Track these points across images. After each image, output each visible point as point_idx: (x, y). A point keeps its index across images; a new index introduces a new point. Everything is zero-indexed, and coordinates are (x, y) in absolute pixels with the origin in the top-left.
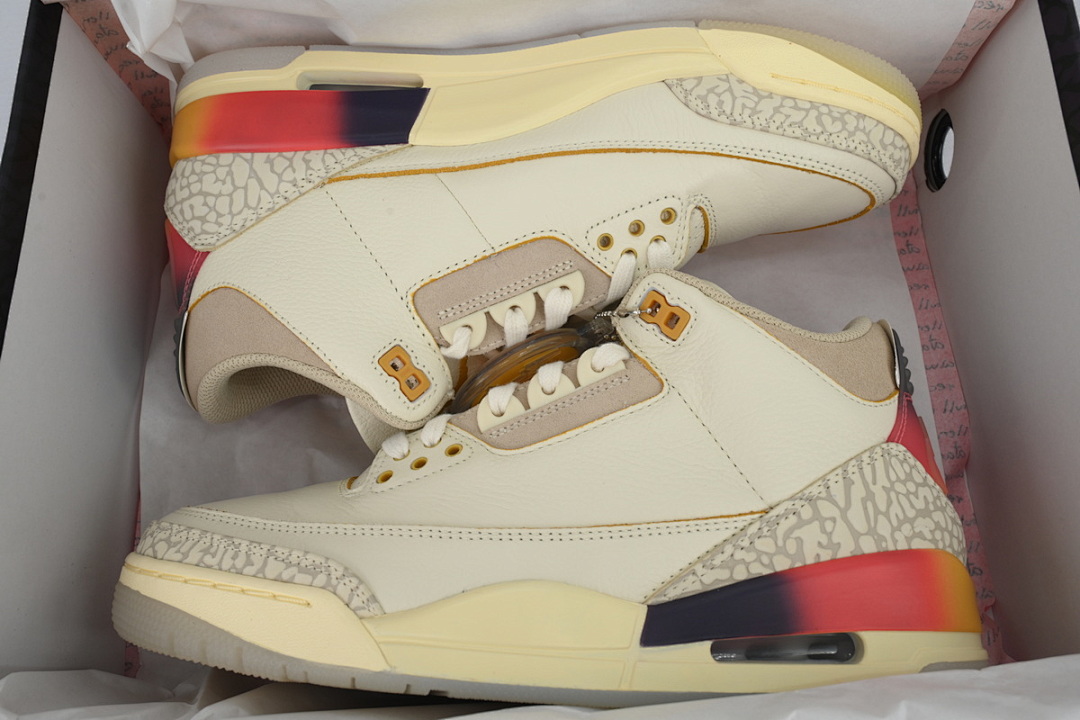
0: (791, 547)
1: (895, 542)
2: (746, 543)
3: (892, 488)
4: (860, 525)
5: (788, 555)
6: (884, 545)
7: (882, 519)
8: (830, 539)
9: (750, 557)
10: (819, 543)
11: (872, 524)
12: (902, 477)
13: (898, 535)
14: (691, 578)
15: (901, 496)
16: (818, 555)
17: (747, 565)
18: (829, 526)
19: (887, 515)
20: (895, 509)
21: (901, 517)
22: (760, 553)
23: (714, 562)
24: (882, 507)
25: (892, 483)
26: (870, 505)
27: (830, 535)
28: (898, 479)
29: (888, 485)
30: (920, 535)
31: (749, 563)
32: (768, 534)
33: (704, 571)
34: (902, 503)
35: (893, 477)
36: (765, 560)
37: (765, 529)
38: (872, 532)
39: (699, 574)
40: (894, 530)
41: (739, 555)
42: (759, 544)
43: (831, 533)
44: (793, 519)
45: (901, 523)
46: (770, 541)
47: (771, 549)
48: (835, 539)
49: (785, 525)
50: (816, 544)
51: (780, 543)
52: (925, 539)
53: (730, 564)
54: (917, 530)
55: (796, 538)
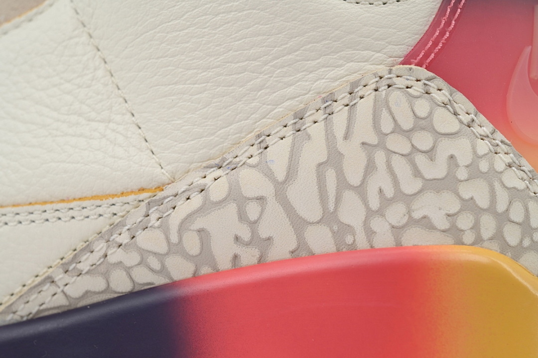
0: (192, 244)
1: (370, 233)
2: (124, 238)
3: (382, 145)
4: (310, 210)
5: (187, 257)
6: (349, 240)
7: (350, 197)
8: (254, 233)
9: (131, 259)
10: (237, 239)
11: (331, 207)
12: (407, 123)
13: (377, 224)
14: (48, 289)
15: (395, 159)
16: (236, 257)
17: (128, 270)
18: (253, 211)
19: (361, 190)
20: (380, 181)
21: (389, 192)
22: (144, 253)
23: (80, 266)
24: (354, 179)
25: (382, 136)
26: (331, 176)
27: (253, 225)
28: (397, 129)
29: (373, 139)
30: (426, 223)
31: (129, 268)
32: (158, 223)
33: (67, 278)
34: (397, 171)
35: (387, 126)
36: (155, 264)
37: (154, 216)
38: (329, 218)
39: (61, 284)
40: (370, 213)
41: (116, 256)
42: (144, 239)
43: (256, 222)
44: (197, 200)
45: (386, 202)
46: (159, 235)
47: (163, 248)
48: (264, 233)
49: (184, 208)
50: (232, 239)
51: (174, 239)
52: (431, 227)
53: (103, 268)
54: (417, 215)
55: (200, 231)
